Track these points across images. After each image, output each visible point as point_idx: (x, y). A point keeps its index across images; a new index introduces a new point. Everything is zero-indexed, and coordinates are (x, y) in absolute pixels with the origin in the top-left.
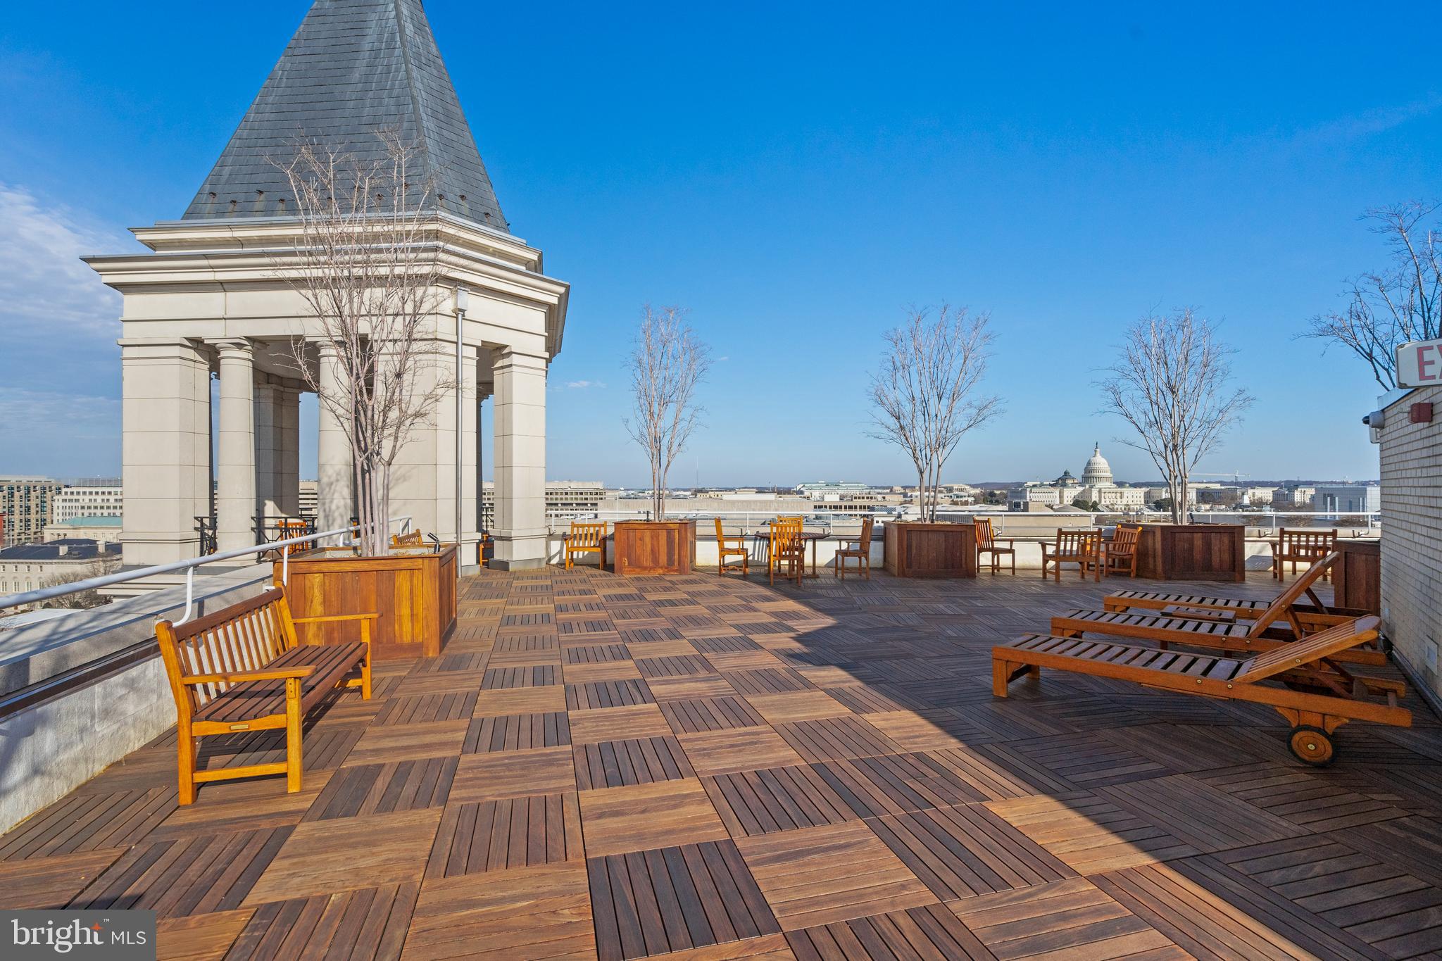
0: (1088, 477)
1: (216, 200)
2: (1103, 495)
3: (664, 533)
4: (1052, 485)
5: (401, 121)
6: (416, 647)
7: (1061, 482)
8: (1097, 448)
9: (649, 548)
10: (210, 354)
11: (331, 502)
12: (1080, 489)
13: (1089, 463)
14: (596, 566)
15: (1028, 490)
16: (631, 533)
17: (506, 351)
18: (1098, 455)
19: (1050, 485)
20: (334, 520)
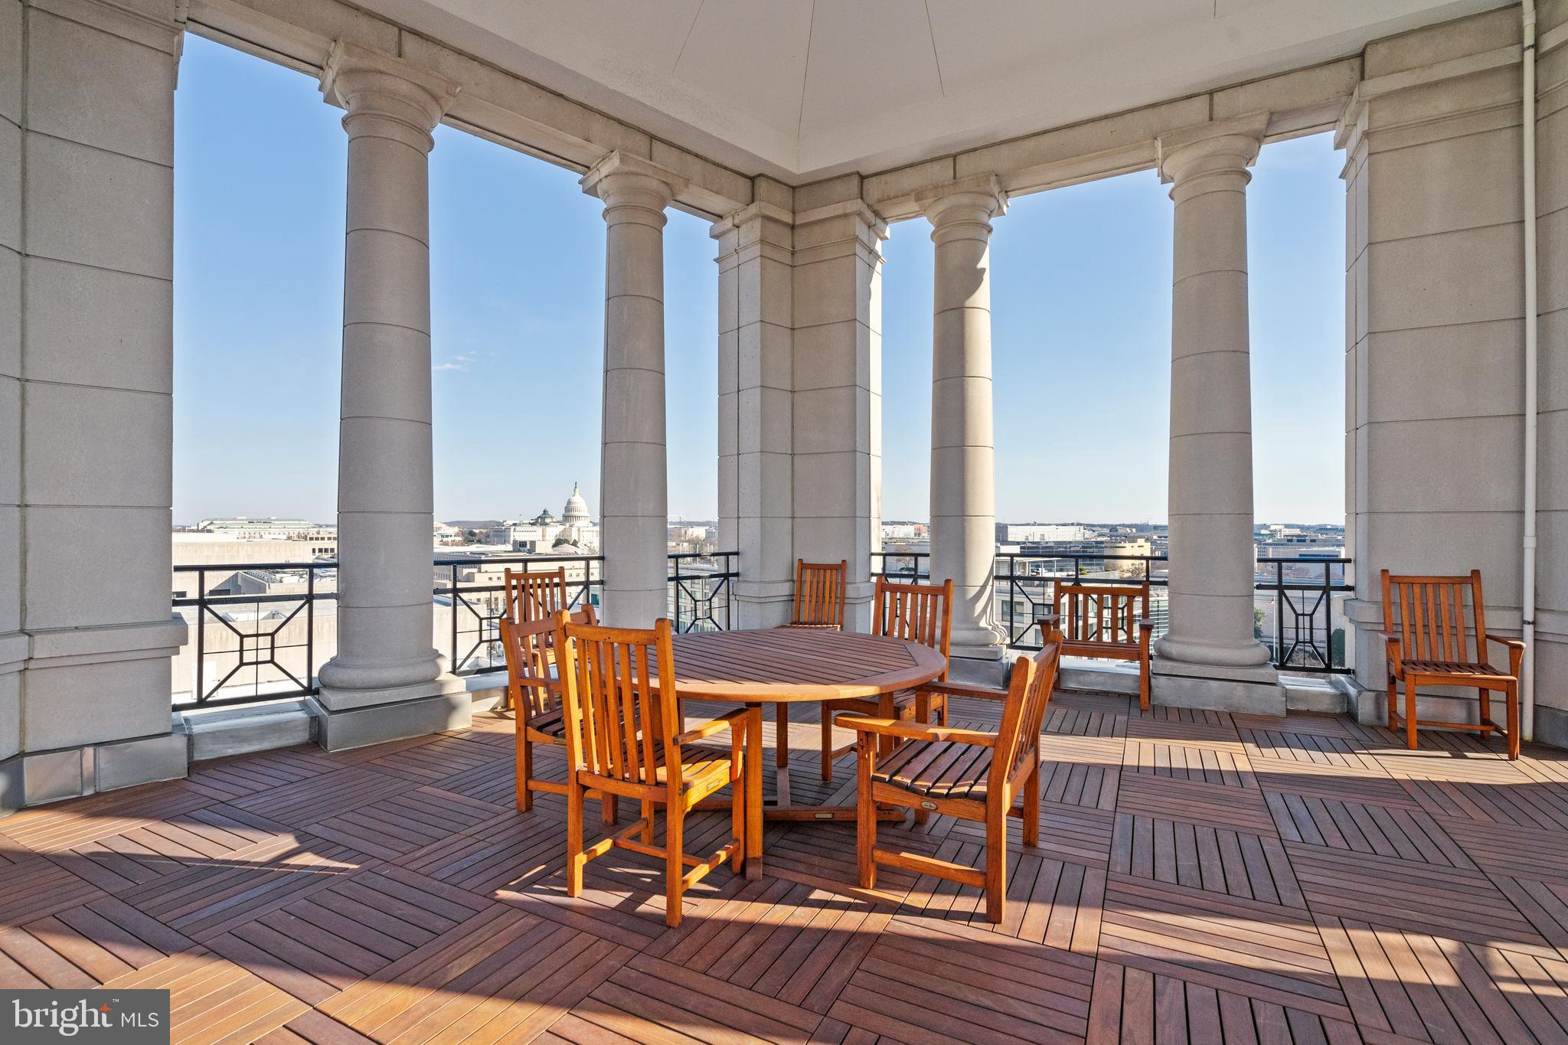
0: (568, 516)
2: (581, 533)
4: (532, 524)
7: (541, 521)
8: (576, 487)
12: (561, 528)
13: (569, 503)
15: (512, 528)
18: (577, 494)
19: (530, 524)
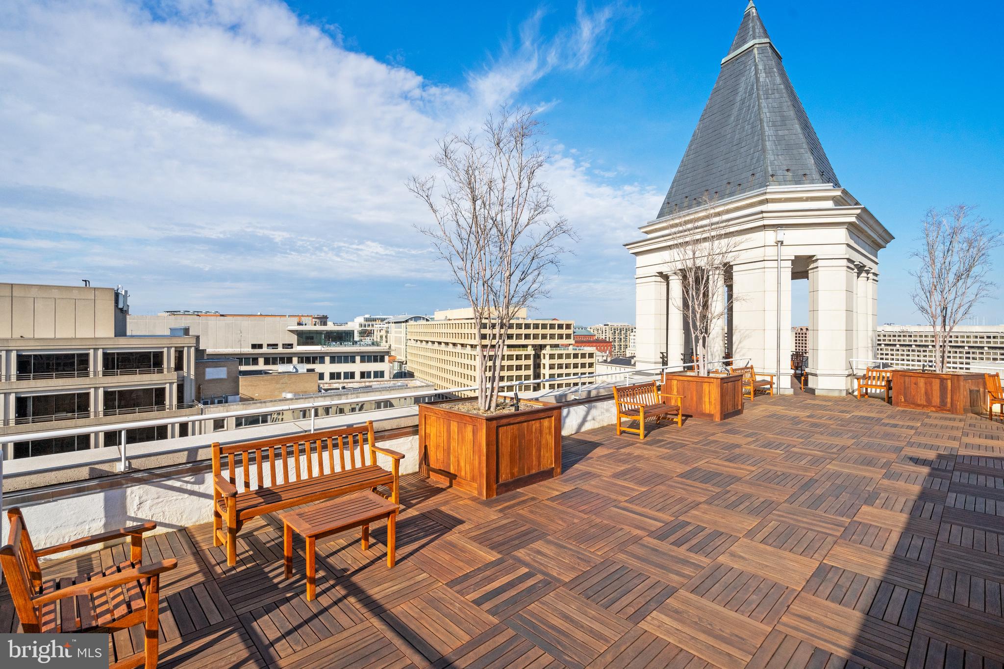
1: (669, 206)
3: (938, 381)
5: (753, 138)
6: (711, 416)
9: (923, 391)
10: (666, 278)
11: (714, 347)
14: (883, 399)
16: (907, 379)
17: (814, 259)
20: (715, 356)
